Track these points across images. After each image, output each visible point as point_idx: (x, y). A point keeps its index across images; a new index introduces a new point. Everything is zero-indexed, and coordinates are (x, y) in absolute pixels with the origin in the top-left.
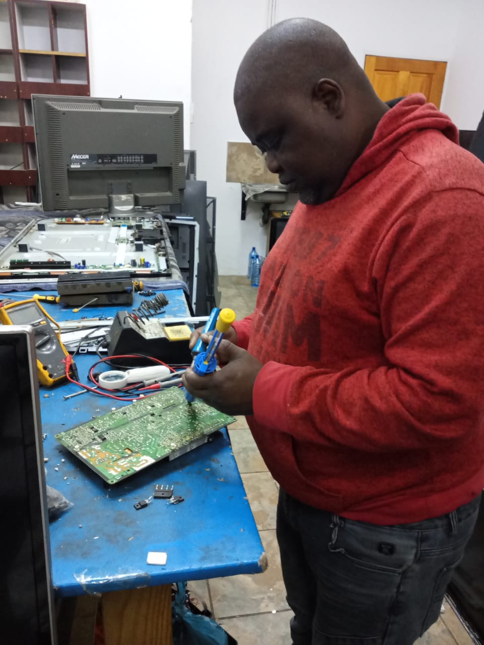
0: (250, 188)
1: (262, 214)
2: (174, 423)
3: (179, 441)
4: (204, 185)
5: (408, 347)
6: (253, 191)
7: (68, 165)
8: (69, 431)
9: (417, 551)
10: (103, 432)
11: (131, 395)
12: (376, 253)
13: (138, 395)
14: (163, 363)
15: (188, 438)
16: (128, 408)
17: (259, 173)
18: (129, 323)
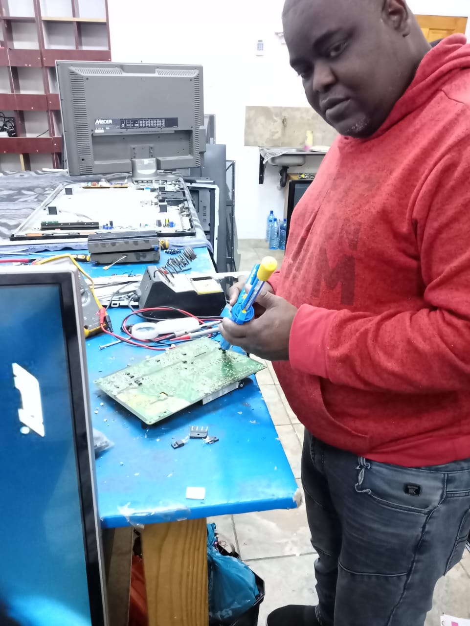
0: (268, 151)
1: (280, 177)
2: (206, 370)
3: (212, 386)
4: (223, 149)
5: (452, 289)
6: (271, 154)
7: (92, 130)
8: (107, 377)
9: (443, 492)
10: (138, 378)
11: (163, 345)
12: (418, 194)
13: (170, 345)
14: (192, 315)
15: (220, 383)
16: (161, 356)
17: (276, 136)
18: (158, 277)
